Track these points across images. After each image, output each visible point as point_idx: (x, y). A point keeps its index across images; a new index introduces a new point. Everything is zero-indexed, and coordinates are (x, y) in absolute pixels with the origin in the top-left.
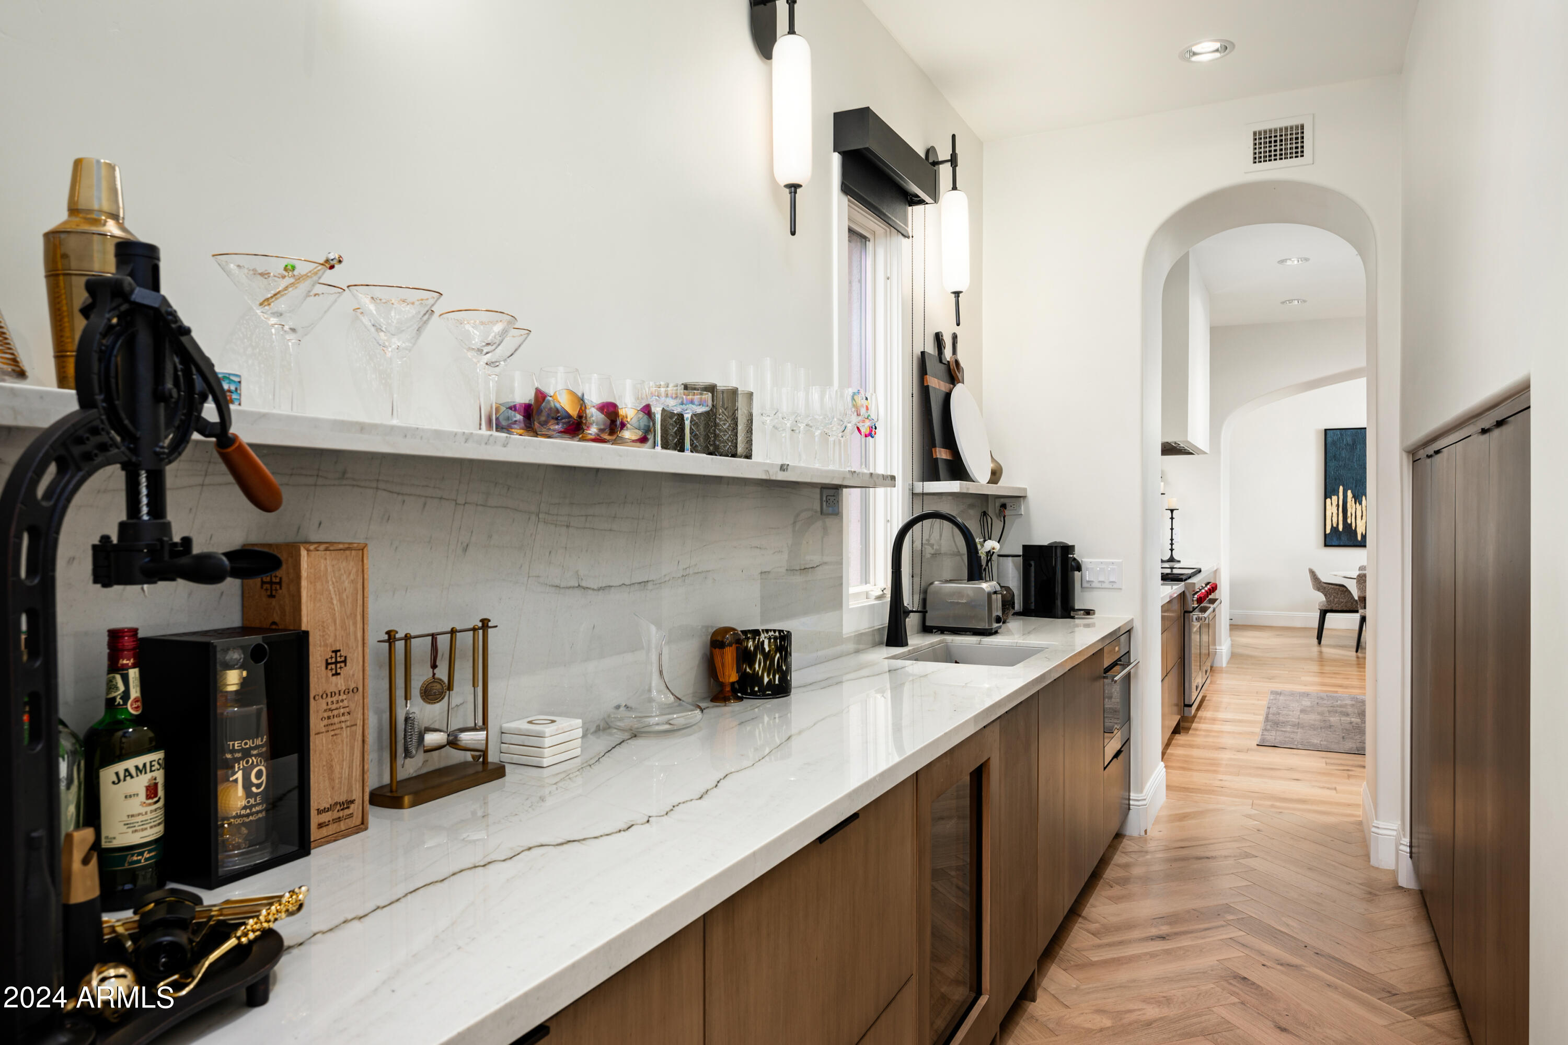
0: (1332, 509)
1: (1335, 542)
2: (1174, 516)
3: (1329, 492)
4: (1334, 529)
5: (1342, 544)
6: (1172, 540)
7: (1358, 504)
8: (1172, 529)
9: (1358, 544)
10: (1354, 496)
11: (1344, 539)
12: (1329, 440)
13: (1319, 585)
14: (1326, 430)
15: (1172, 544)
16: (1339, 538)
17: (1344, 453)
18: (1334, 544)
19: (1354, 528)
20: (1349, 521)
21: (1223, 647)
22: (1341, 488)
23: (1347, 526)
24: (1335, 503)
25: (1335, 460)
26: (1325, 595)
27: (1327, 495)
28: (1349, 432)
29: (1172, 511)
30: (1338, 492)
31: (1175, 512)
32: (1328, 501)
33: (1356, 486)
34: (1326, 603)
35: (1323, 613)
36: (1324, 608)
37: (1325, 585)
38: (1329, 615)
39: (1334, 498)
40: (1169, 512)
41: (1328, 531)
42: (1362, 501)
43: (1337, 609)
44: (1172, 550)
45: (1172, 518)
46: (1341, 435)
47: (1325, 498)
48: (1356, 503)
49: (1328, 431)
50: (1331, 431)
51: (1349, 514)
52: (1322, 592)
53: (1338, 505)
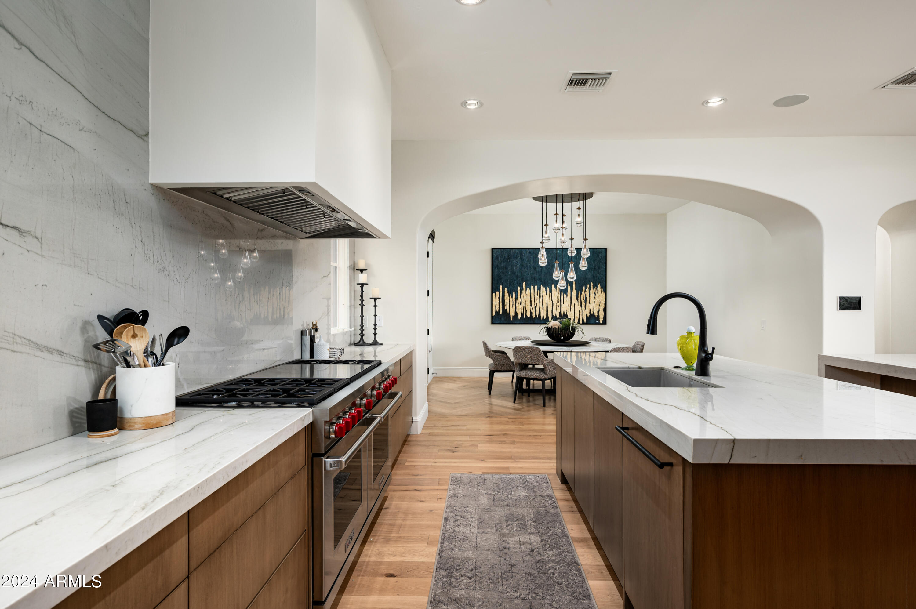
0: (496, 300)
1: (498, 322)
2: (377, 304)
3: (494, 289)
4: (497, 313)
5: (501, 322)
6: (375, 325)
7: (510, 297)
8: (375, 316)
9: (511, 322)
10: (508, 292)
11: (503, 318)
12: (494, 255)
13: (490, 353)
14: (492, 249)
15: (375, 329)
16: (500, 319)
17: (503, 265)
18: (497, 322)
19: (508, 312)
20: (506, 308)
21: (418, 417)
22: (501, 286)
23: (505, 311)
24: (497, 296)
25: (498, 268)
26: (493, 360)
27: (493, 291)
28: (505, 251)
29: (375, 299)
30: (500, 289)
31: (378, 300)
32: (494, 294)
33: (509, 286)
34: (494, 366)
35: (492, 373)
36: (493, 369)
37: (493, 353)
38: (496, 375)
39: (497, 293)
40: (373, 300)
41: (494, 314)
42: (513, 295)
43: (501, 370)
44: (375, 334)
45: (375, 306)
46: (501, 252)
47: (492, 293)
48: (509, 297)
49: (493, 250)
50: (495, 250)
51: (506, 304)
52: (491, 358)
53: (499, 298)
